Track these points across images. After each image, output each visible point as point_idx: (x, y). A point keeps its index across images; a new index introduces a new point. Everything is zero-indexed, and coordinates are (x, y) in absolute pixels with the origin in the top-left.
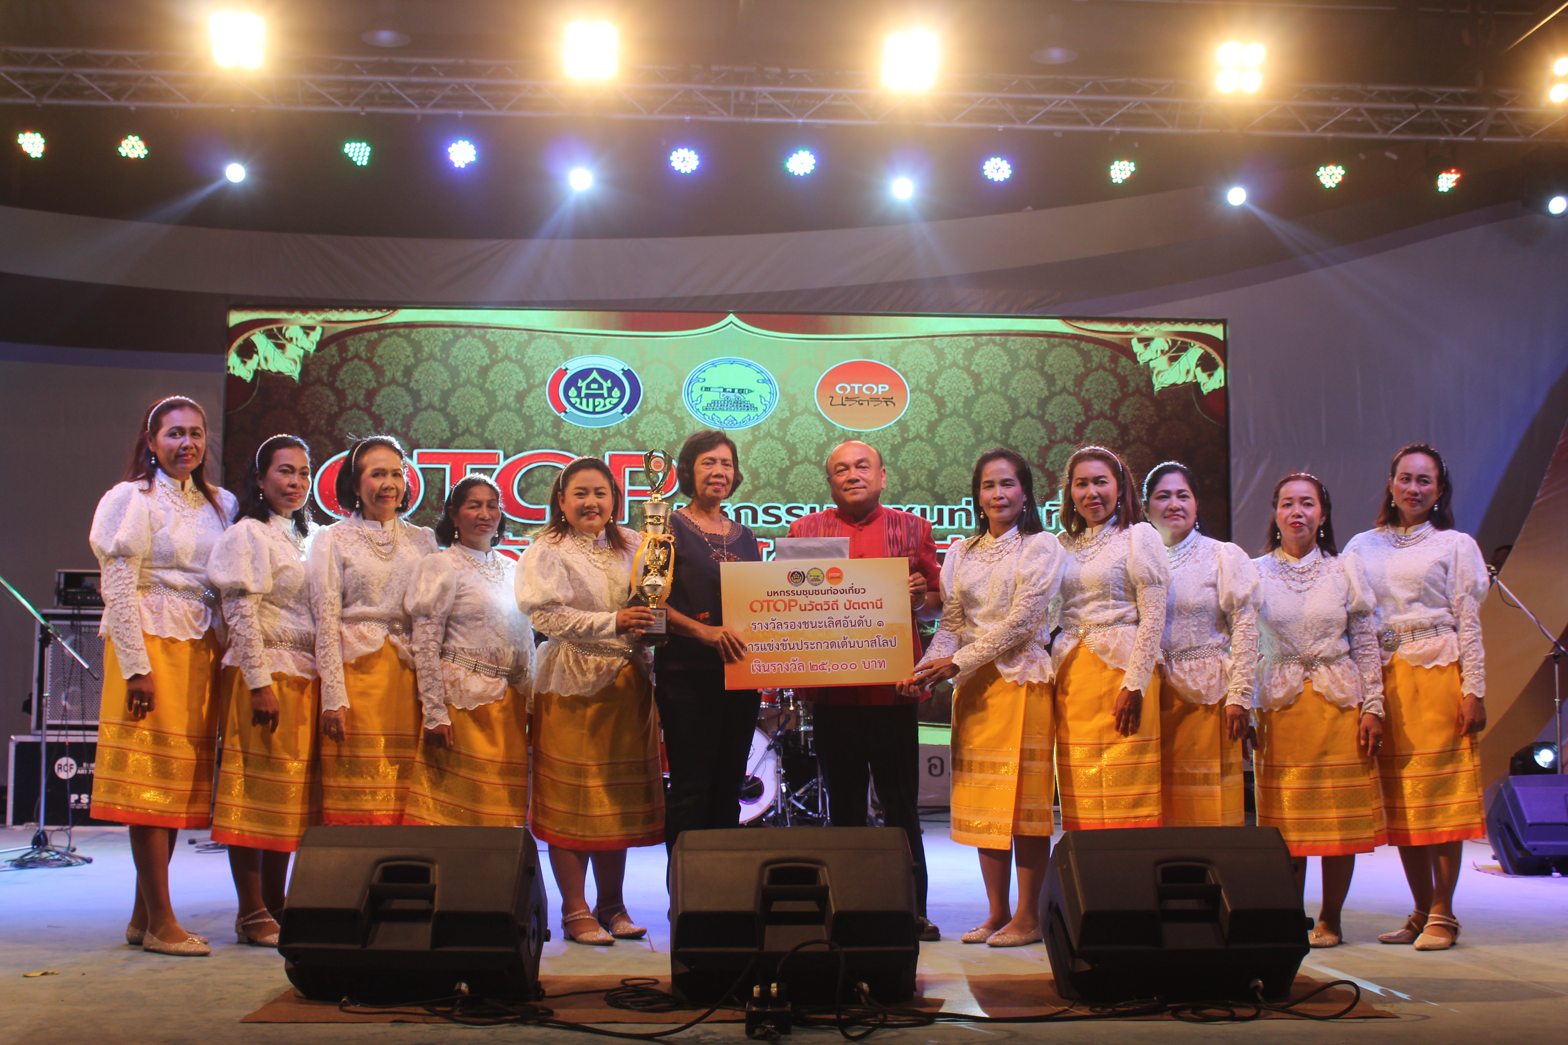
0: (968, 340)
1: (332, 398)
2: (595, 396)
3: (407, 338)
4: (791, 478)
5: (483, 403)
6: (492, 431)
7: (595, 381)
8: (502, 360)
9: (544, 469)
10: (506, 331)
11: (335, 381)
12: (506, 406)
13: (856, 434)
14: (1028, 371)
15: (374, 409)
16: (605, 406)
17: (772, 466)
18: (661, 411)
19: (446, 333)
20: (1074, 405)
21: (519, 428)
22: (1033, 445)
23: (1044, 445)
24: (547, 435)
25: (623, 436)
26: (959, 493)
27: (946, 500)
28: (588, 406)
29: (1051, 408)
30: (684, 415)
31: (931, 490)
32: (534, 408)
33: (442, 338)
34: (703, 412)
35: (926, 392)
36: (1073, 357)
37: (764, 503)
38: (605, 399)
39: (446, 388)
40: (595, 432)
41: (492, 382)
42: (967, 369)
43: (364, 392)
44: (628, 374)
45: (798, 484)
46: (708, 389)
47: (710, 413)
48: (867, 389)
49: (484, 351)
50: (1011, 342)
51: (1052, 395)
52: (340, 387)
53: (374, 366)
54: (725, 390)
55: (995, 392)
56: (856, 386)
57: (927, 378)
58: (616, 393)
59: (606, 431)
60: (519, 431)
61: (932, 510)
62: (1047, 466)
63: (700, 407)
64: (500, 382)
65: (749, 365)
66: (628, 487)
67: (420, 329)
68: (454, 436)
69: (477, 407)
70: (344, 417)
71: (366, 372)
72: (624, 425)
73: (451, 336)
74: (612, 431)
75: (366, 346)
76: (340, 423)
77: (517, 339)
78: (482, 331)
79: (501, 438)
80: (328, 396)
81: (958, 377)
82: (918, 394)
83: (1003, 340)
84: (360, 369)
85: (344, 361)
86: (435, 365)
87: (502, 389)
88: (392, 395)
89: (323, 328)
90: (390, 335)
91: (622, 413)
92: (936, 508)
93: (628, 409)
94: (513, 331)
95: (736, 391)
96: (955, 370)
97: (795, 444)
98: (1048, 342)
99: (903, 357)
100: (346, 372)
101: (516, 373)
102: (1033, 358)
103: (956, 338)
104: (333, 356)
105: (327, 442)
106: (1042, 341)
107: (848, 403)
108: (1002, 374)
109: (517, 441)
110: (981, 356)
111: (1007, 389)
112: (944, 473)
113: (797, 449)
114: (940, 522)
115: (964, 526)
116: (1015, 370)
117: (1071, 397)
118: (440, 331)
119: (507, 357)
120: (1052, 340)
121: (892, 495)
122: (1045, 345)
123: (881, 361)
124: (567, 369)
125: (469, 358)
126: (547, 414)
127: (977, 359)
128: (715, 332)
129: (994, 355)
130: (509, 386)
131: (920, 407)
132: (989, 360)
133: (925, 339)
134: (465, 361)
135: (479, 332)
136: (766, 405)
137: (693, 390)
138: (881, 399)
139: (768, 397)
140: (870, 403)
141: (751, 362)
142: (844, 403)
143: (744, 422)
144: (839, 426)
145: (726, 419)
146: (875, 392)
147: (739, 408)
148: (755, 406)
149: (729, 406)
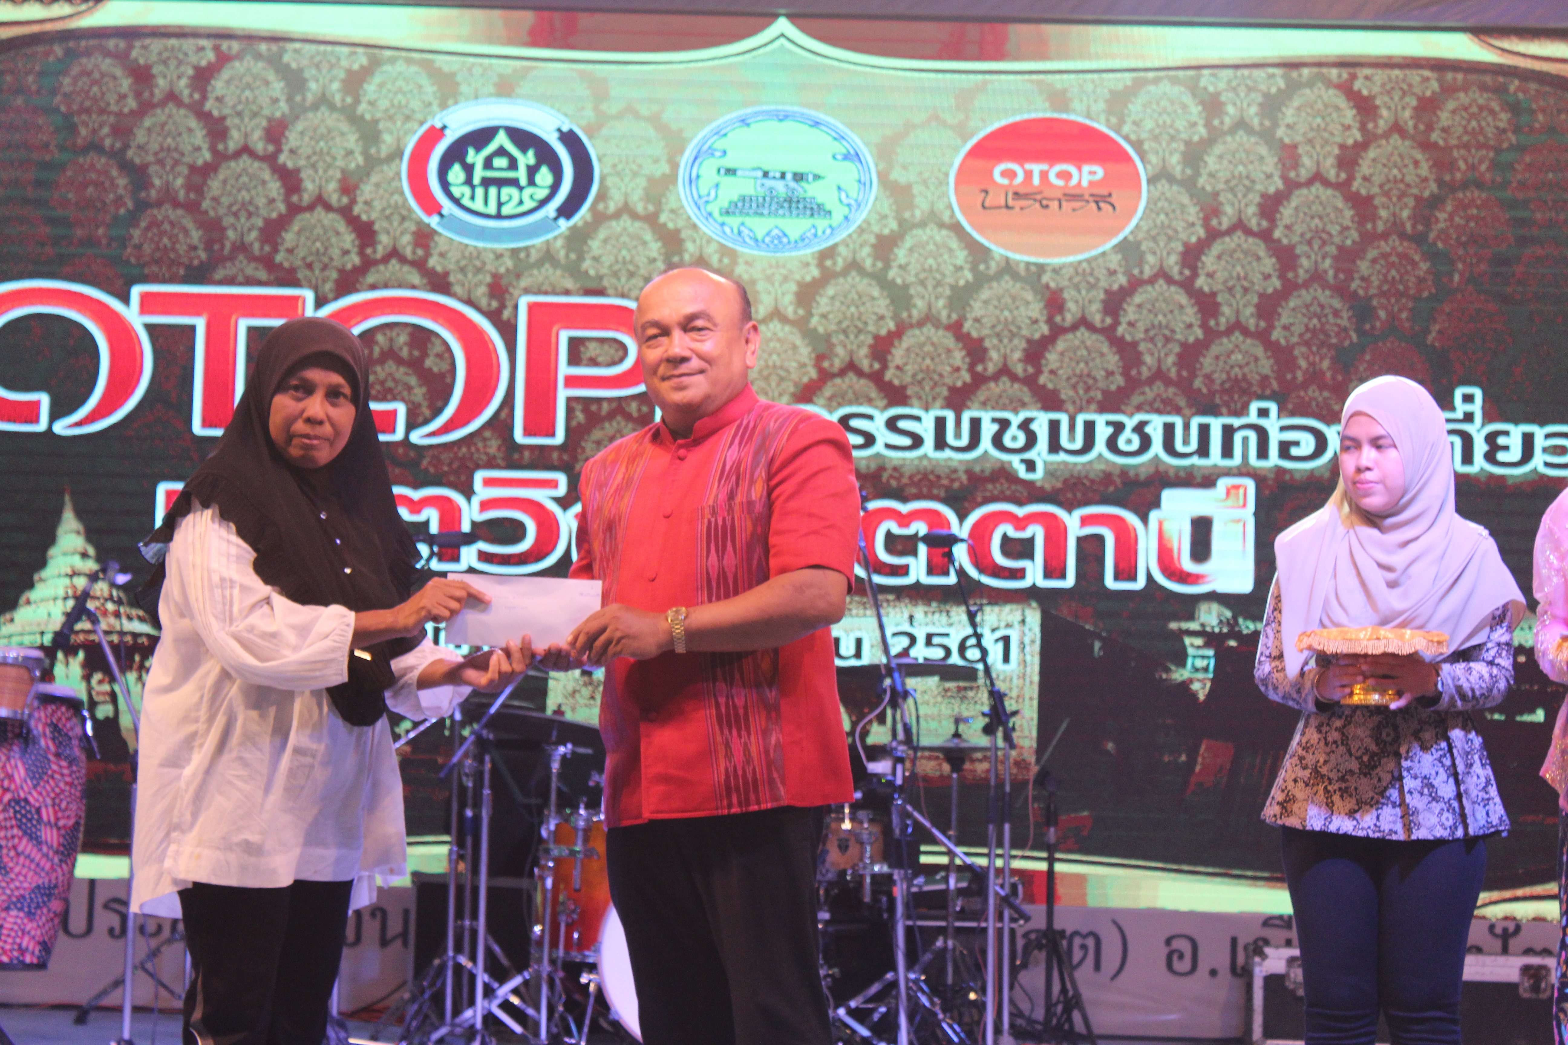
0: (1272, 76)
2: (500, 183)
3: (122, 57)
4: (898, 355)
5: (274, 194)
6: (290, 251)
7: (501, 152)
8: (315, 107)
9: (395, 330)
10: (322, 48)
12: (320, 200)
13: (1033, 268)
14: (1396, 141)
15: (53, 202)
16: (521, 202)
17: (860, 331)
18: (635, 216)
19: (202, 49)
20: (1492, 213)
21: (348, 245)
22: (1401, 295)
23: (1425, 294)
24: (403, 259)
25: (556, 264)
26: (1244, 391)
27: (1217, 406)
28: (486, 203)
29: (1442, 218)
30: (681, 223)
31: (1184, 385)
32: (378, 205)
33: (193, 59)
34: (721, 219)
35: (1181, 183)
36: (1493, 112)
37: (840, 405)
38: (521, 189)
39: (200, 162)
40: (499, 256)
41: (293, 152)
42: (1267, 135)
45: (910, 369)
46: (731, 172)
47: (734, 221)
48: (1059, 175)
49: (278, 87)
50: (1361, 80)
51: (1446, 190)
54: (766, 174)
55: (1326, 183)
56: (1036, 168)
57: (1183, 153)
58: (544, 176)
59: (522, 255)
60: (346, 252)
61: (1187, 427)
62: (1430, 339)
63: (715, 208)
64: (309, 151)
65: (816, 124)
66: (564, 369)
67: (147, 41)
68: (216, 259)
69: (261, 201)
71: (39, 128)
72: (559, 243)
73: (211, 56)
74: (534, 256)
75: (40, 74)
77: (344, 63)
78: (274, 47)
79: (310, 266)
81: (1247, 152)
82: (1163, 186)
83: (1345, 76)
86: (178, 113)
87: (314, 166)
88: (91, 175)
90: (88, 53)
92: (1196, 422)
94: (338, 49)
95: (789, 176)
96: (1241, 136)
97: (906, 287)
98: (1440, 80)
99: (1135, 108)
101: (343, 134)
102: (1408, 113)
103: (1246, 72)
106: (1426, 79)
107: (1018, 204)
108: (1340, 146)
109: (341, 271)
110: (1299, 109)
111: (1351, 176)
112: (1215, 349)
113: (911, 297)
114: (1203, 450)
115: (1253, 461)
116: (1369, 138)
117: (1485, 196)
118: (188, 44)
119: (323, 100)
120: (1449, 76)
121: (1106, 393)
122: (1435, 85)
123: (1088, 116)
124: (444, 127)
125: (248, 102)
126: (404, 219)
127: (1289, 114)
128: (749, 55)
129: (1326, 106)
130: (328, 159)
131: (1167, 214)
132: (1314, 117)
133: (1181, 73)
134: (239, 108)
135: (269, 50)
136: (849, 205)
137: (701, 173)
138: (1087, 197)
139: (853, 190)
140: (1064, 203)
141: (820, 116)
142: (1011, 202)
143: (803, 239)
144: (998, 251)
145: (768, 234)
146: (1074, 182)
147: (795, 212)
148: (828, 207)
149: (774, 207)
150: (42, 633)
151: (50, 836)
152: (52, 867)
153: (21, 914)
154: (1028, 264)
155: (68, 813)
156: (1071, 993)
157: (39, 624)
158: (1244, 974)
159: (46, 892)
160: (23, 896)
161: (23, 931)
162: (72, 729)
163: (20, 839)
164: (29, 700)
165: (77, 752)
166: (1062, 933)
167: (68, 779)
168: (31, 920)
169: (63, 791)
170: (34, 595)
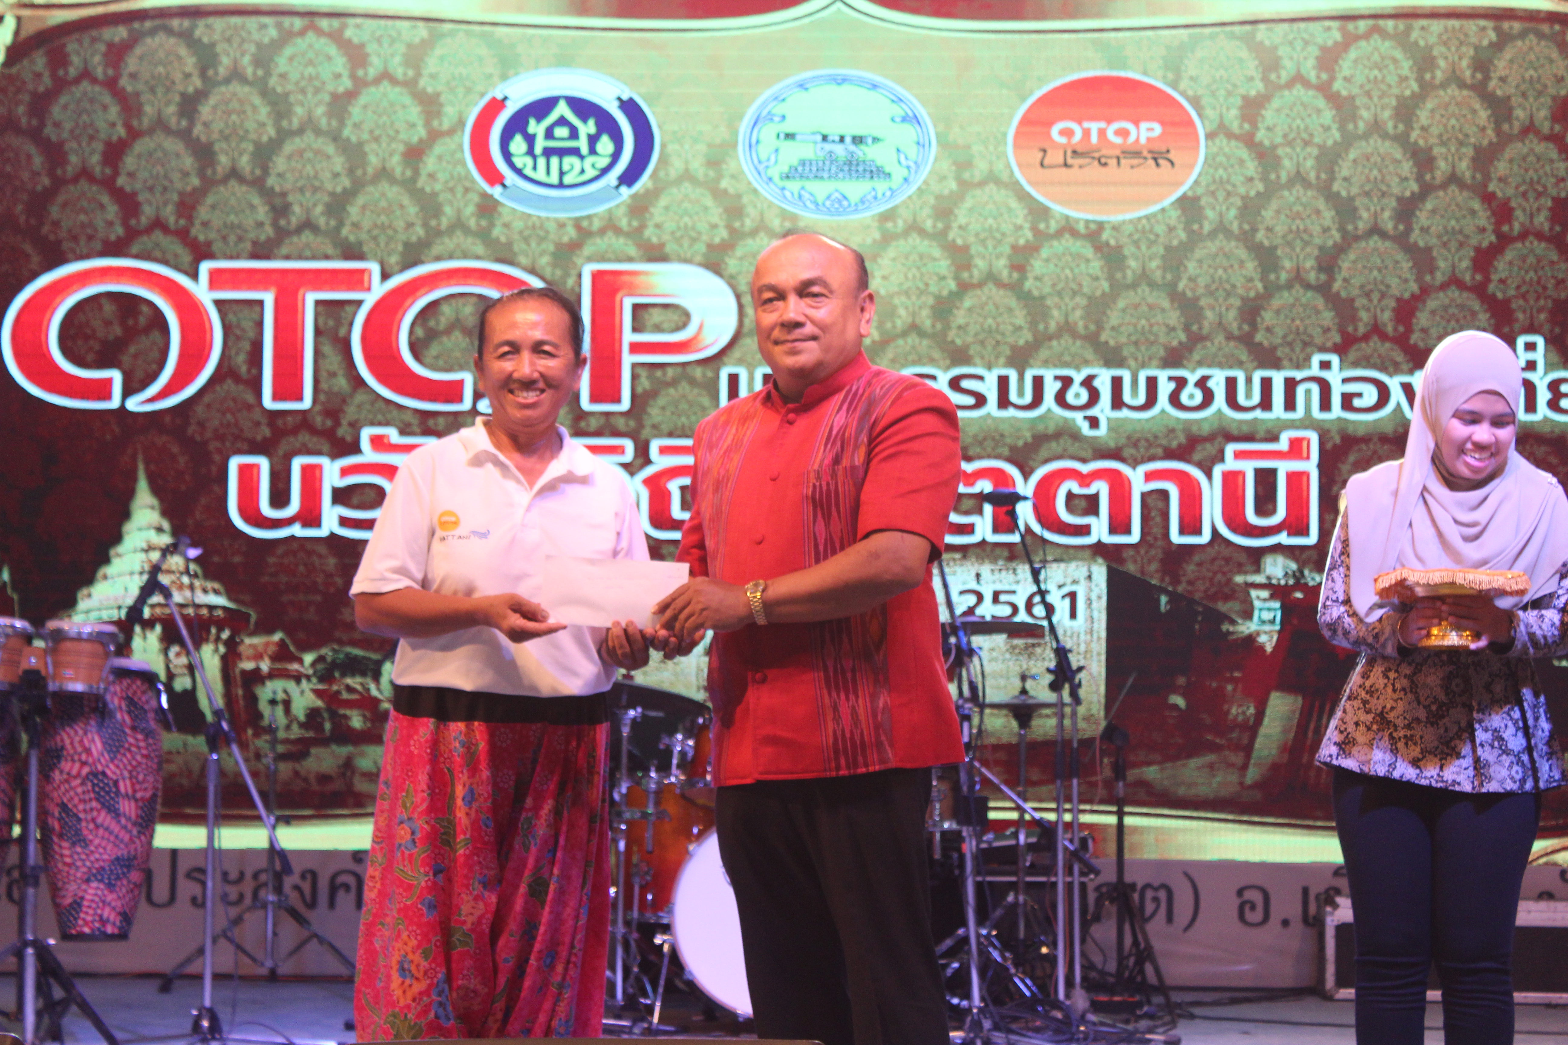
0: (1329, 29)
1: (38, 161)
2: (562, 153)
3: (186, 36)
4: (959, 315)
5: (338, 168)
6: (356, 225)
7: (562, 121)
8: (377, 81)
9: (460, 301)
10: (382, 22)
11: (42, 124)
12: (384, 173)
13: (1093, 227)
14: (1453, 91)
15: (121, 181)
16: (583, 171)
17: (922, 292)
18: (695, 182)
19: (265, 26)
20: (1552, 161)
21: (412, 217)
22: (1461, 245)
23: (1485, 244)
24: (467, 230)
25: (618, 231)
26: (1306, 344)
27: (1279, 359)
28: (548, 173)
29: (1501, 167)
30: (742, 189)
31: (1246, 340)
32: (441, 176)
33: (256, 36)
34: (781, 184)
35: (1238, 137)
36: (1551, 61)
38: (582, 157)
39: (265, 139)
40: (561, 225)
41: (356, 126)
42: (1324, 89)
43: (99, 146)
44: (630, 107)
46: (790, 136)
47: (794, 186)
48: (1118, 133)
49: (340, 63)
50: (1417, 31)
51: (1503, 140)
52: (53, 138)
53: (120, 95)
54: (825, 138)
55: (1384, 135)
56: (1094, 127)
57: (1241, 108)
58: (605, 145)
59: (585, 224)
60: (410, 224)
61: (1249, 380)
62: (1491, 288)
63: (775, 172)
64: (372, 125)
65: (875, 86)
66: (629, 336)
67: (211, 20)
68: (282, 234)
69: (326, 176)
70: (61, 198)
71: (105, 108)
72: (622, 210)
73: (273, 33)
74: (597, 224)
75: (105, 55)
76: (55, 211)
77: (405, 37)
78: (336, 23)
79: (375, 238)
80: (29, 157)
81: (1305, 105)
82: (1221, 141)
83: (1401, 27)
84: (92, 101)
85: (61, 85)
86: (242, 90)
87: (377, 139)
88: (159, 154)
89: (19, 19)
90: (153, 32)
91: (617, 187)
92: (1258, 375)
93: (629, 178)
94: (399, 24)
95: (848, 140)
96: (1299, 91)
97: (966, 247)
98: (1497, 29)
99: (1192, 64)
100: (65, 107)
101: (404, 107)
102: (1464, 63)
103: (1302, 25)
104: (38, 76)
105: (28, 247)
106: (1484, 29)
107: (1076, 162)
108: (1398, 97)
109: (407, 245)
110: (1356, 61)
111: (1409, 127)
112: (1276, 302)
113: (972, 257)
114: (1266, 403)
115: (1316, 413)
116: (1426, 88)
117: (1544, 144)
118: (252, 22)
119: (385, 76)
120: (1506, 25)
121: (1168, 348)
123: (1145, 73)
124: (506, 98)
125: (311, 79)
126: (467, 190)
127: (1346, 66)
128: (807, 20)
129: (1383, 58)
130: (391, 133)
131: (1225, 169)
132: (1371, 69)
133: (1237, 29)
134: (303, 83)
135: (330, 26)
136: (908, 167)
137: (761, 138)
138: (1145, 153)
139: (912, 152)
140: (1123, 161)
141: (878, 79)
142: (1070, 161)
143: (862, 201)
144: (1057, 209)
145: (828, 198)
146: (1132, 138)
147: (854, 174)
148: (887, 170)
149: (834, 169)
150: (119, 608)
151: (127, 807)
152: (131, 839)
153: (102, 886)
154: (1087, 222)
155: (145, 786)
156: (1142, 946)
157: (116, 599)
158: (1315, 923)
159: (125, 863)
160: (103, 868)
161: (103, 902)
162: (147, 702)
163: (99, 811)
164: (104, 675)
165: (153, 724)
166: (1133, 886)
167: (144, 752)
168: (111, 892)
169: (139, 763)
170: (110, 570)
